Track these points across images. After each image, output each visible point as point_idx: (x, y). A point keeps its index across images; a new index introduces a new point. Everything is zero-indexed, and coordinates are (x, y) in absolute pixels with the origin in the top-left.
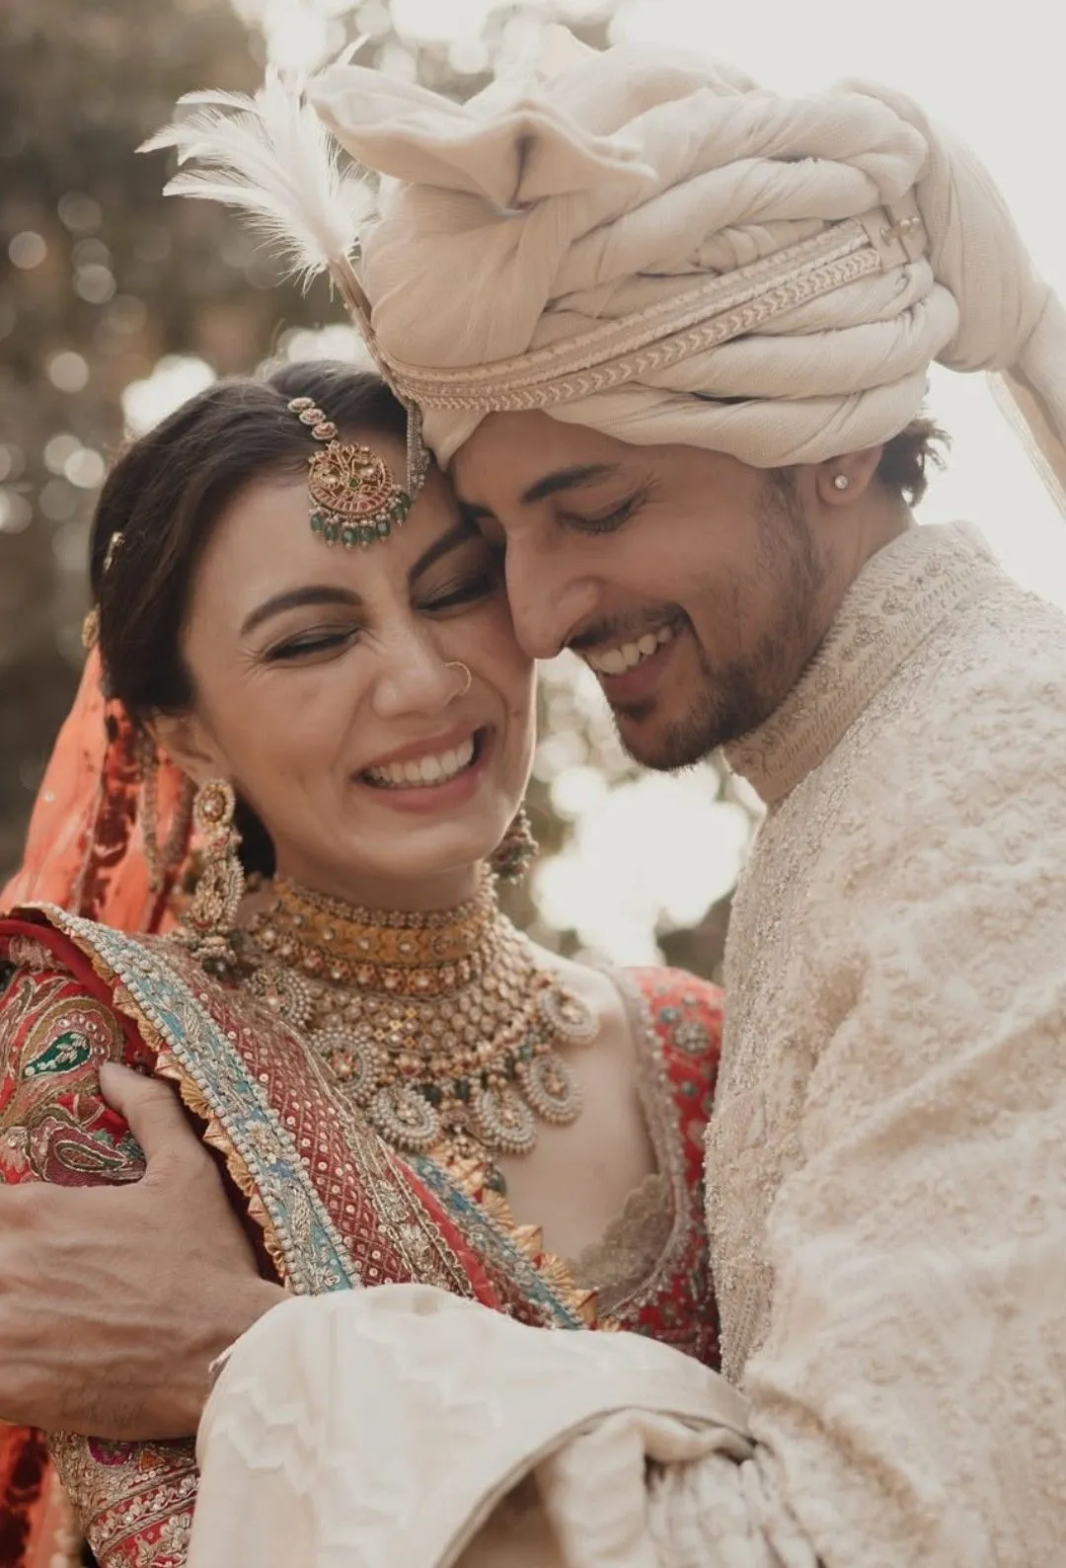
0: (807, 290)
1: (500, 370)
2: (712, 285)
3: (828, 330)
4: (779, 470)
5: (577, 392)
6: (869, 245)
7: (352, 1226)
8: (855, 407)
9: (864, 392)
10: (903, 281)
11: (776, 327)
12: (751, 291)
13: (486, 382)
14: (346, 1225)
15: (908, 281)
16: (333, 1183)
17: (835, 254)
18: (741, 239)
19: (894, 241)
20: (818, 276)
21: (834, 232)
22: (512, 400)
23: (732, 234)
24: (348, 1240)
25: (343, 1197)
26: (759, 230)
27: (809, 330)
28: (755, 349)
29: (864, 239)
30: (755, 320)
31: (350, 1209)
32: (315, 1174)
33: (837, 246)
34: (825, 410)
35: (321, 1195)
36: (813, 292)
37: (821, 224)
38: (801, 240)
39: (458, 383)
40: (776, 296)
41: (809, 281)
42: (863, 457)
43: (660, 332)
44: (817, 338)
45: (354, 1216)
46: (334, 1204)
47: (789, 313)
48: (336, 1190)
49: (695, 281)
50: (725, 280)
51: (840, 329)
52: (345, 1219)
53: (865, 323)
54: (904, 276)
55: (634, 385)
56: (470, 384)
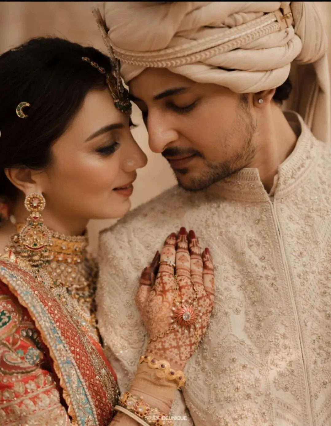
0: (258, 35)
1: (155, 54)
2: (228, 31)
3: (263, 49)
4: (244, 94)
5: (181, 63)
6: (276, 21)
7: (88, 379)
8: (270, 75)
9: (272, 70)
10: (286, 33)
11: (248, 47)
12: (240, 35)
13: (149, 57)
14: (86, 378)
15: (288, 34)
16: (82, 363)
17: (266, 24)
18: (238, 17)
19: (284, 20)
20: (261, 31)
21: (267, 16)
22: (157, 64)
23: (236, 15)
24: (88, 384)
25: (85, 368)
26: (244, 15)
27: (257, 48)
28: (240, 53)
29: (275, 19)
30: (241, 44)
31: (88, 372)
32: (76, 360)
33: (267, 21)
34: (260, 75)
35: (79, 368)
36: (259, 36)
37: (263, 13)
38: (256, 18)
39: (139, 57)
40: (248, 37)
41: (258, 32)
42: (270, 91)
43: (210, 46)
44: (260, 51)
45: (89, 374)
46: (83, 371)
47: (252, 42)
48: (83, 365)
49: (223, 29)
50: (233, 30)
51: (266, 49)
52: (86, 376)
53: (273, 47)
54: (286, 32)
55: (200, 62)
56: (143, 57)
